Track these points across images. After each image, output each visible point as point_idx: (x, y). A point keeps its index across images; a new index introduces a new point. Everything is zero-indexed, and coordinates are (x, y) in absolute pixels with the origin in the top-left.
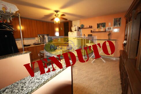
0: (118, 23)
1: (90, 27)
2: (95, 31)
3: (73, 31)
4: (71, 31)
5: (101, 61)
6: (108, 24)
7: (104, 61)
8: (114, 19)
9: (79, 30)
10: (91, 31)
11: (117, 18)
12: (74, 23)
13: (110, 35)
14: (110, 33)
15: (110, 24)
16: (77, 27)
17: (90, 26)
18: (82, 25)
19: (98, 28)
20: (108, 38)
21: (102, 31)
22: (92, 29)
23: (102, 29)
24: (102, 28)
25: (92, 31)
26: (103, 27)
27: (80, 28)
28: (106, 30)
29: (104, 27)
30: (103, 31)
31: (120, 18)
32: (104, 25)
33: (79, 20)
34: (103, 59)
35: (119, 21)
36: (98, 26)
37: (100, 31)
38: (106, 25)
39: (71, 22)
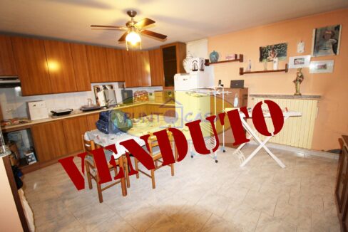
0: (328, 44)
1: (238, 58)
2: (252, 70)
3: (187, 72)
4: (183, 72)
5: (270, 160)
6: (295, 48)
7: (279, 161)
8: (314, 31)
9: (205, 68)
10: (241, 70)
11: (324, 25)
12: (190, 49)
13: (300, 81)
14: (302, 76)
15: (300, 47)
16: (198, 59)
17: (236, 56)
18: (214, 53)
19: (261, 59)
20: (295, 92)
21: (275, 68)
22: (245, 65)
23: (276, 64)
24: (276, 59)
25: (244, 71)
26: (279, 56)
27: (207, 61)
28: (287, 65)
29: (283, 58)
30: (278, 71)
31: (337, 28)
32: (280, 50)
33: (206, 40)
34: (275, 154)
35: (334, 35)
36: (263, 54)
37: (269, 69)
38: (289, 50)
39: (183, 45)
